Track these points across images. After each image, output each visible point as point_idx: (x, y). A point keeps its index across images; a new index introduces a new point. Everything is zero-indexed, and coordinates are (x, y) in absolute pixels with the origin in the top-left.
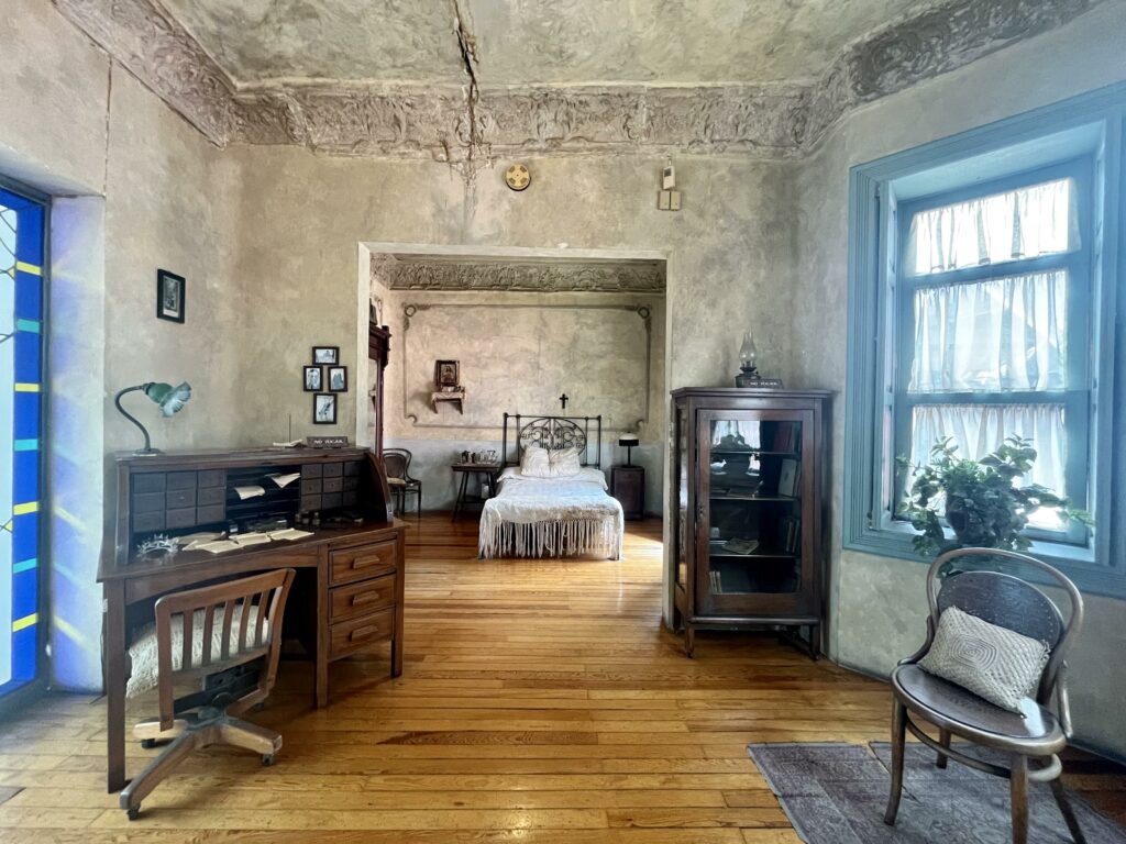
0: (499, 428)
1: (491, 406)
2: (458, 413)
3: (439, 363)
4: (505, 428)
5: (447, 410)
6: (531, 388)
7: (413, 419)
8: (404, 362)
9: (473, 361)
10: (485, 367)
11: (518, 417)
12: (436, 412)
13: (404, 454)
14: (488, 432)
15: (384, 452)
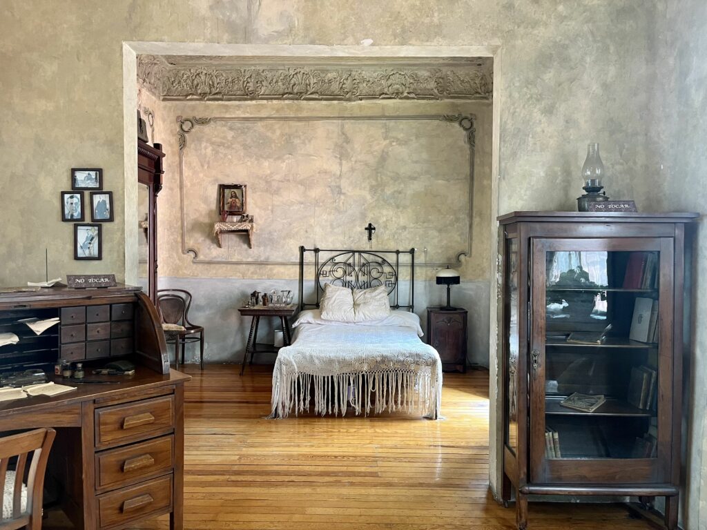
0: (294, 264)
1: (284, 239)
2: (245, 246)
3: (223, 187)
4: (301, 264)
5: (231, 242)
6: (332, 217)
7: (192, 254)
8: (181, 188)
9: (263, 185)
10: (277, 192)
11: (317, 250)
12: (220, 246)
13: (183, 295)
14: (281, 269)
15: (159, 294)
